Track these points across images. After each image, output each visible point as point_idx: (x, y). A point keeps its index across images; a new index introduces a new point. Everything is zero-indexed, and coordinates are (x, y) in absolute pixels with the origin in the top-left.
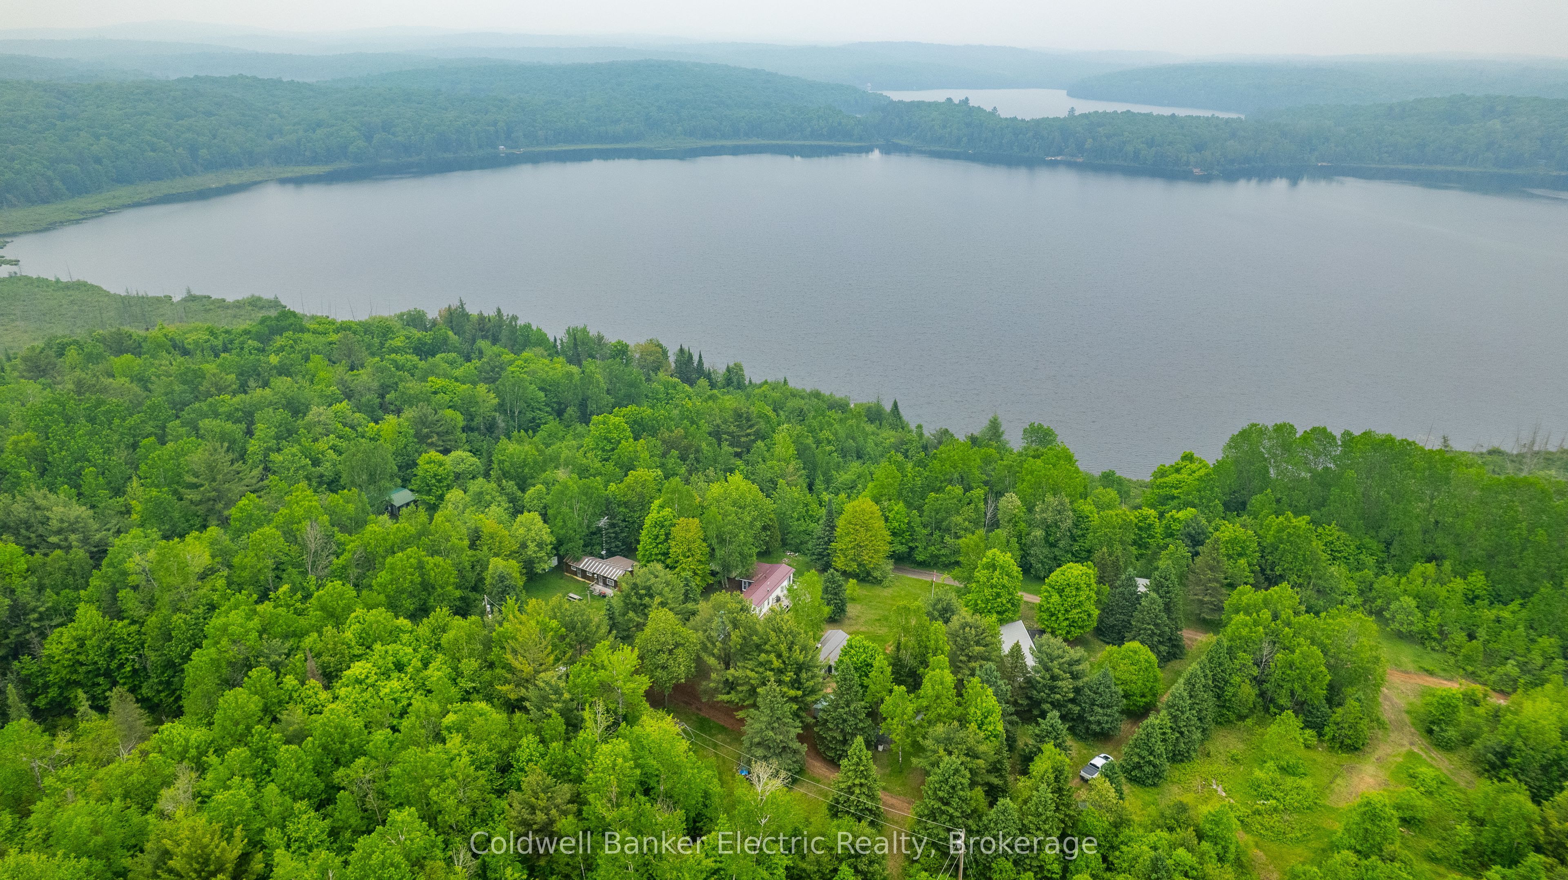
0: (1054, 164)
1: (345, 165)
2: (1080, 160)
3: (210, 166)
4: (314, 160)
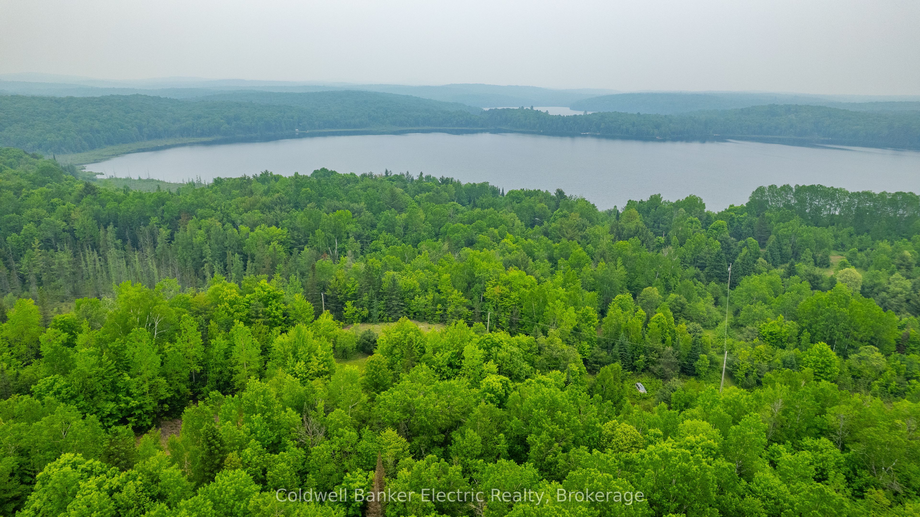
0: (585, 136)
1: (219, 137)
3: (150, 137)
4: (202, 134)
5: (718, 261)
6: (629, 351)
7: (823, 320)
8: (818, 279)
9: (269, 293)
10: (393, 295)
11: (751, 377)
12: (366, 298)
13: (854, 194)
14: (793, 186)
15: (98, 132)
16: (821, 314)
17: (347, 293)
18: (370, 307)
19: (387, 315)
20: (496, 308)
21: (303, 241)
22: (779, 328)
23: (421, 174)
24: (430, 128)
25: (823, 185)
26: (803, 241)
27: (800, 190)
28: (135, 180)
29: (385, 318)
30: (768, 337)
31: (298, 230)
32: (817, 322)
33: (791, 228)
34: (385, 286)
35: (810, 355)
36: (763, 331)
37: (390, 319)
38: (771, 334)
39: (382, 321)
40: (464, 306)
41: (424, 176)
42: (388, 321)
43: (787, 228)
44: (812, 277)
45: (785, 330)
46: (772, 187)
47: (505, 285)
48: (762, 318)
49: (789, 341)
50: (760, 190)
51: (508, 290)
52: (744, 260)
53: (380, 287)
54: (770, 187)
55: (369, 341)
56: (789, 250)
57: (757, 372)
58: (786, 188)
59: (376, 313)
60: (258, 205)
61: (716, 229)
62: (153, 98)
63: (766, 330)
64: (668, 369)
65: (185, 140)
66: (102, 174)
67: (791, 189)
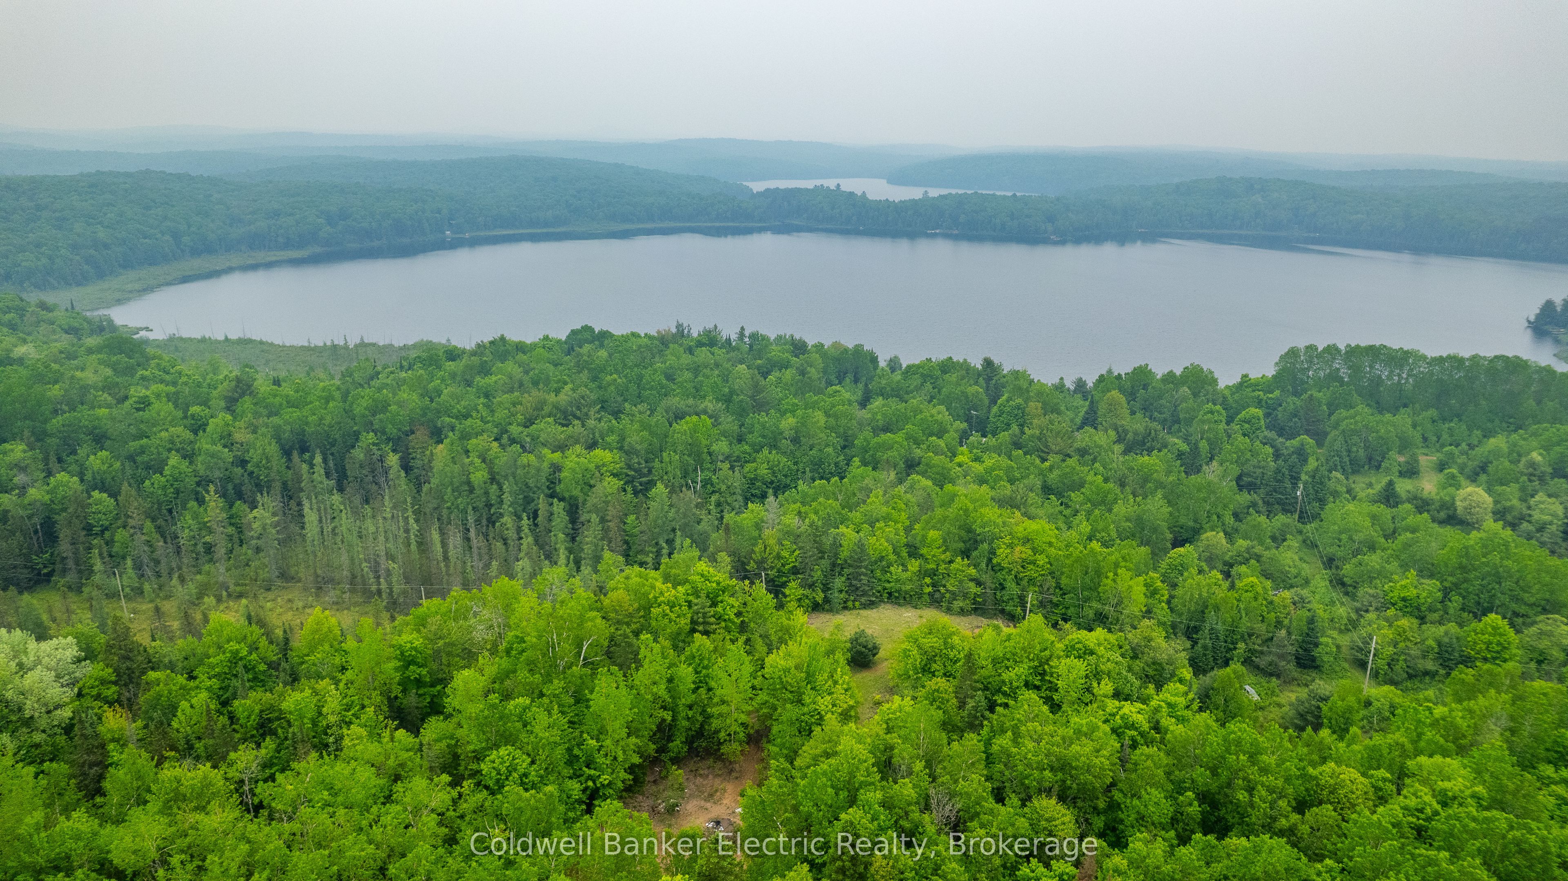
0: (934, 236)
2: (956, 232)
3: (195, 252)
5: (1278, 481)
6: (1222, 638)
7: (1477, 578)
8: (1428, 504)
9: (718, 583)
10: (860, 567)
11: (1397, 668)
12: (818, 574)
13: (1434, 359)
14: (1342, 347)
15: (106, 246)
16: (1475, 570)
17: (783, 565)
18: (826, 588)
19: (852, 598)
20: (1018, 580)
21: (645, 471)
22: (1415, 592)
23: (743, 329)
24: (672, 224)
25: (1388, 345)
26: (1381, 437)
27: (1353, 352)
28: (219, 342)
29: (850, 604)
30: (1401, 604)
31: (637, 453)
32: (1466, 580)
33: (1358, 418)
34: (844, 554)
35: (1476, 634)
36: (1392, 595)
37: (857, 604)
38: (1404, 599)
39: (845, 608)
40: (971, 580)
41: (747, 333)
42: (854, 608)
43: (1354, 418)
44: (1420, 502)
45: (1424, 594)
46: (1311, 348)
47: (1024, 544)
48: (1383, 574)
49: (1431, 610)
50: (1293, 353)
51: (1030, 552)
52: (1314, 477)
53: (836, 555)
54: (1307, 347)
55: (865, 647)
56: (1362, 453)
57: (1405, 660)
58: (1332, 350)
59: (837, 597)
60: (547, 409)
61: (1248, 422)
62: (179, 177)
63: (1396, 593)
64: (1283, 663)
65: (261, 256)
66: (147, 329)
67: (1338, 350)
